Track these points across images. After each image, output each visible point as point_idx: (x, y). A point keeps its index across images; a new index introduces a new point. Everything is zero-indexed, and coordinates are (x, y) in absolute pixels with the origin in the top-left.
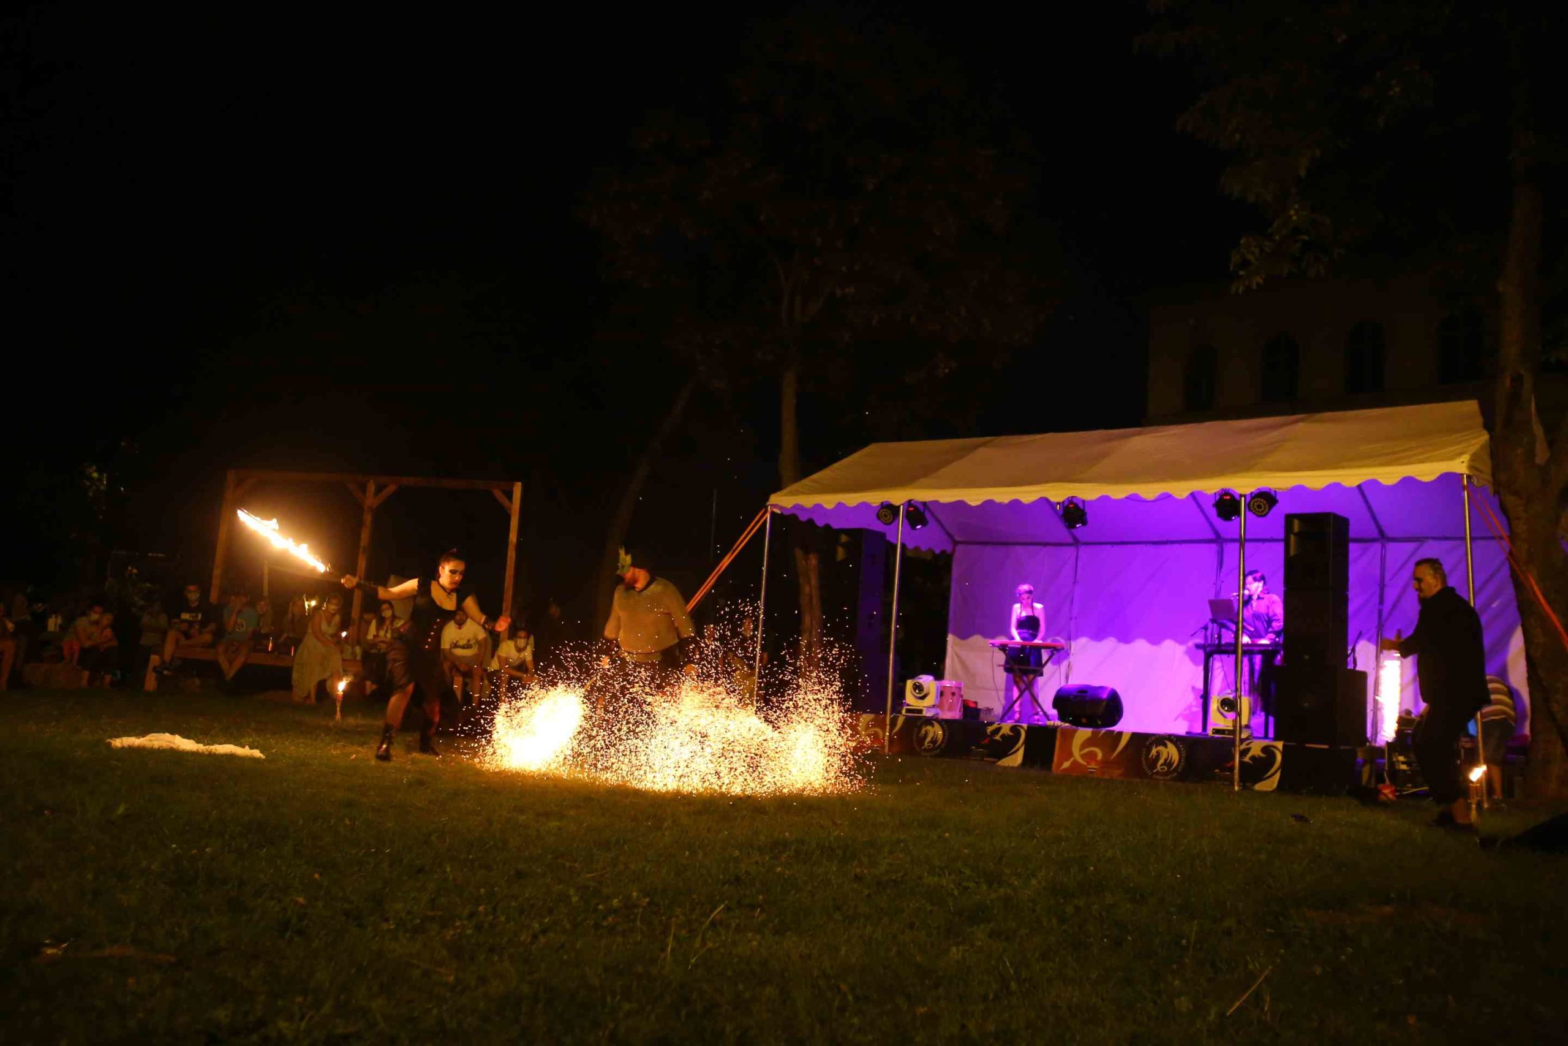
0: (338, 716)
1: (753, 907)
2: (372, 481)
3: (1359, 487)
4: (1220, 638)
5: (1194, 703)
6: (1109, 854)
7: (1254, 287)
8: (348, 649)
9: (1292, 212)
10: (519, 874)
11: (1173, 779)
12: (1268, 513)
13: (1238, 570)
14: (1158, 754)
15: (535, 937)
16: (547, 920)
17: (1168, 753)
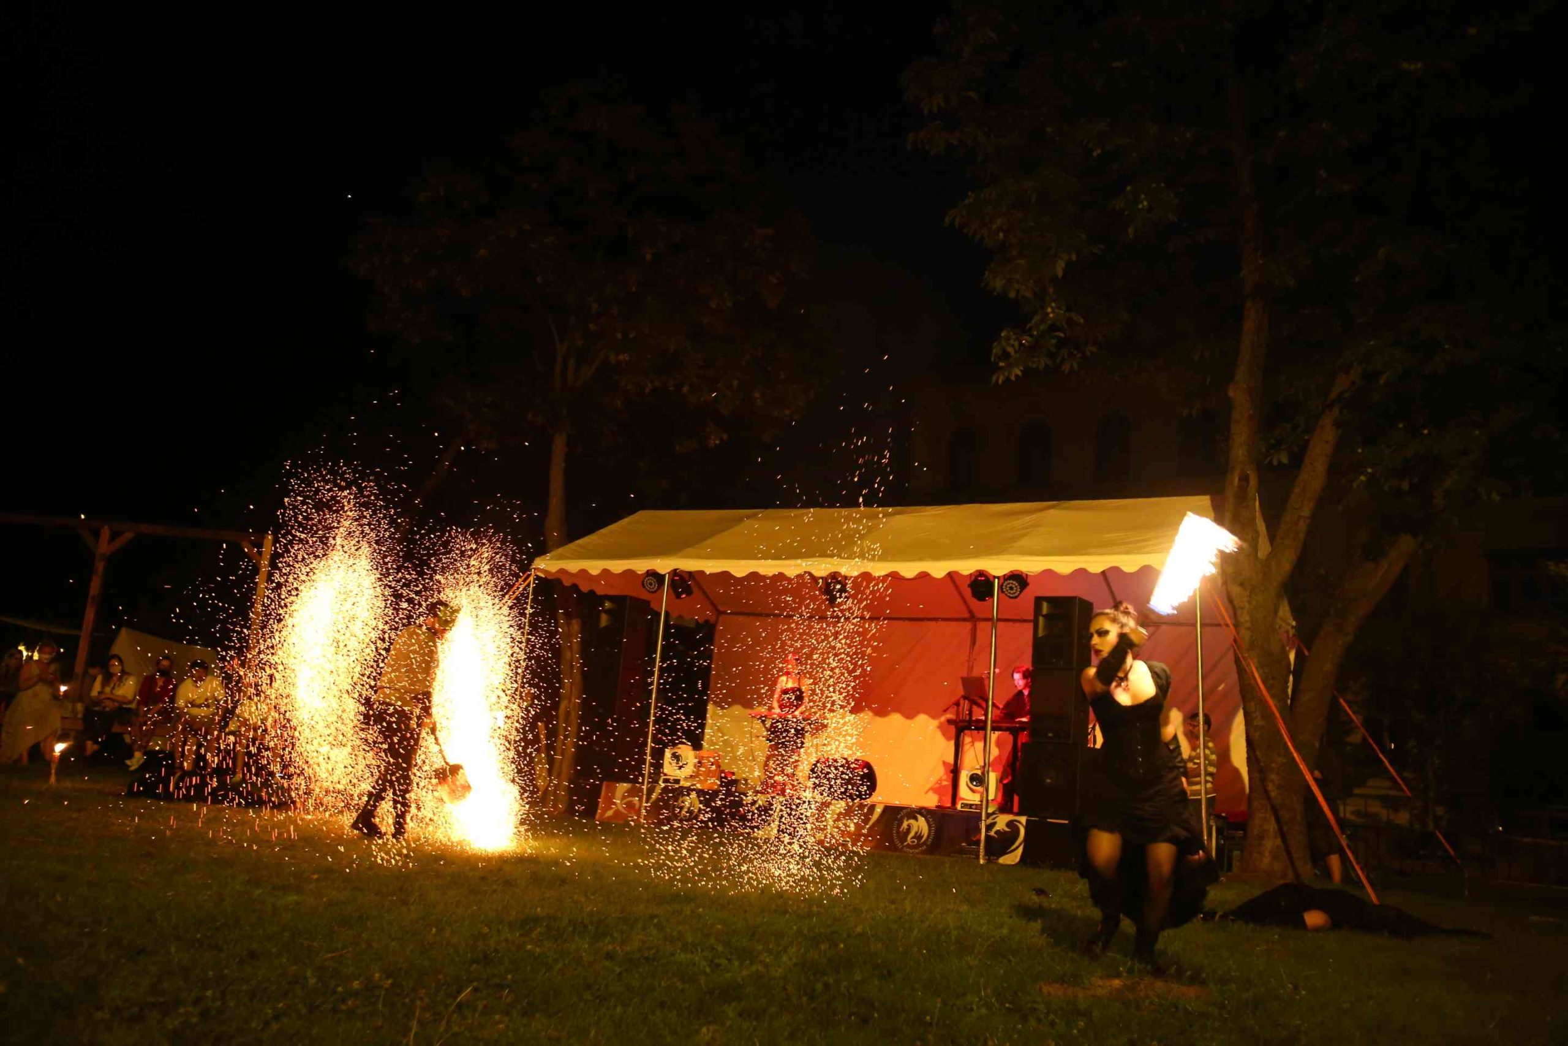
0: (53, 779)
1: (501, 987)
2: (106, 527)
3: (1103, 573)
4: (970, 714)
5: (945, 777)
6: (859, 929)
7: (1013, 378)
8: (69, 706)
9: (1049, 310)
10: (252, 955)
11: (922, 853)
12: (1019, 594)
13: (989, 650)
14: (909, 827)
15: (267, 1024)
16: (281, 1005)
17: (919, 827)
